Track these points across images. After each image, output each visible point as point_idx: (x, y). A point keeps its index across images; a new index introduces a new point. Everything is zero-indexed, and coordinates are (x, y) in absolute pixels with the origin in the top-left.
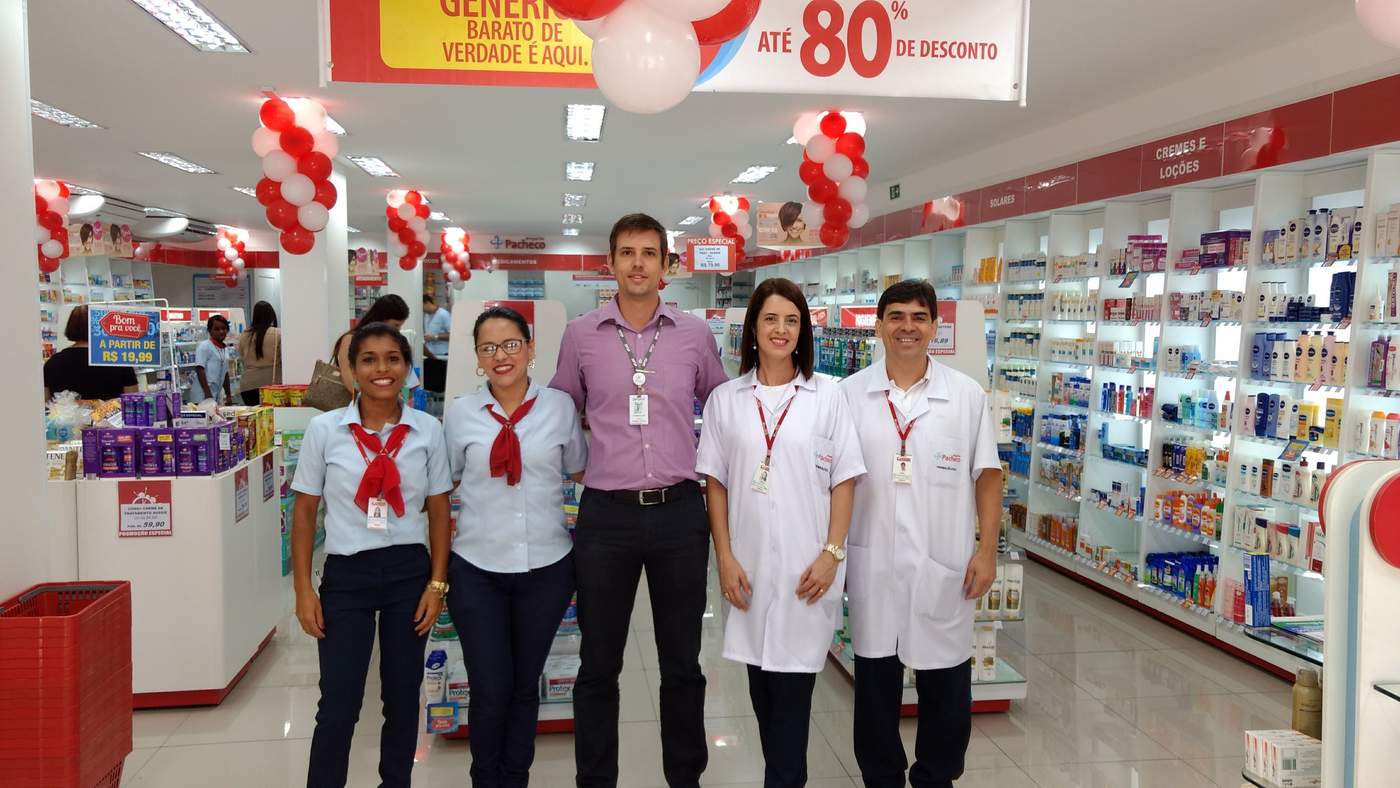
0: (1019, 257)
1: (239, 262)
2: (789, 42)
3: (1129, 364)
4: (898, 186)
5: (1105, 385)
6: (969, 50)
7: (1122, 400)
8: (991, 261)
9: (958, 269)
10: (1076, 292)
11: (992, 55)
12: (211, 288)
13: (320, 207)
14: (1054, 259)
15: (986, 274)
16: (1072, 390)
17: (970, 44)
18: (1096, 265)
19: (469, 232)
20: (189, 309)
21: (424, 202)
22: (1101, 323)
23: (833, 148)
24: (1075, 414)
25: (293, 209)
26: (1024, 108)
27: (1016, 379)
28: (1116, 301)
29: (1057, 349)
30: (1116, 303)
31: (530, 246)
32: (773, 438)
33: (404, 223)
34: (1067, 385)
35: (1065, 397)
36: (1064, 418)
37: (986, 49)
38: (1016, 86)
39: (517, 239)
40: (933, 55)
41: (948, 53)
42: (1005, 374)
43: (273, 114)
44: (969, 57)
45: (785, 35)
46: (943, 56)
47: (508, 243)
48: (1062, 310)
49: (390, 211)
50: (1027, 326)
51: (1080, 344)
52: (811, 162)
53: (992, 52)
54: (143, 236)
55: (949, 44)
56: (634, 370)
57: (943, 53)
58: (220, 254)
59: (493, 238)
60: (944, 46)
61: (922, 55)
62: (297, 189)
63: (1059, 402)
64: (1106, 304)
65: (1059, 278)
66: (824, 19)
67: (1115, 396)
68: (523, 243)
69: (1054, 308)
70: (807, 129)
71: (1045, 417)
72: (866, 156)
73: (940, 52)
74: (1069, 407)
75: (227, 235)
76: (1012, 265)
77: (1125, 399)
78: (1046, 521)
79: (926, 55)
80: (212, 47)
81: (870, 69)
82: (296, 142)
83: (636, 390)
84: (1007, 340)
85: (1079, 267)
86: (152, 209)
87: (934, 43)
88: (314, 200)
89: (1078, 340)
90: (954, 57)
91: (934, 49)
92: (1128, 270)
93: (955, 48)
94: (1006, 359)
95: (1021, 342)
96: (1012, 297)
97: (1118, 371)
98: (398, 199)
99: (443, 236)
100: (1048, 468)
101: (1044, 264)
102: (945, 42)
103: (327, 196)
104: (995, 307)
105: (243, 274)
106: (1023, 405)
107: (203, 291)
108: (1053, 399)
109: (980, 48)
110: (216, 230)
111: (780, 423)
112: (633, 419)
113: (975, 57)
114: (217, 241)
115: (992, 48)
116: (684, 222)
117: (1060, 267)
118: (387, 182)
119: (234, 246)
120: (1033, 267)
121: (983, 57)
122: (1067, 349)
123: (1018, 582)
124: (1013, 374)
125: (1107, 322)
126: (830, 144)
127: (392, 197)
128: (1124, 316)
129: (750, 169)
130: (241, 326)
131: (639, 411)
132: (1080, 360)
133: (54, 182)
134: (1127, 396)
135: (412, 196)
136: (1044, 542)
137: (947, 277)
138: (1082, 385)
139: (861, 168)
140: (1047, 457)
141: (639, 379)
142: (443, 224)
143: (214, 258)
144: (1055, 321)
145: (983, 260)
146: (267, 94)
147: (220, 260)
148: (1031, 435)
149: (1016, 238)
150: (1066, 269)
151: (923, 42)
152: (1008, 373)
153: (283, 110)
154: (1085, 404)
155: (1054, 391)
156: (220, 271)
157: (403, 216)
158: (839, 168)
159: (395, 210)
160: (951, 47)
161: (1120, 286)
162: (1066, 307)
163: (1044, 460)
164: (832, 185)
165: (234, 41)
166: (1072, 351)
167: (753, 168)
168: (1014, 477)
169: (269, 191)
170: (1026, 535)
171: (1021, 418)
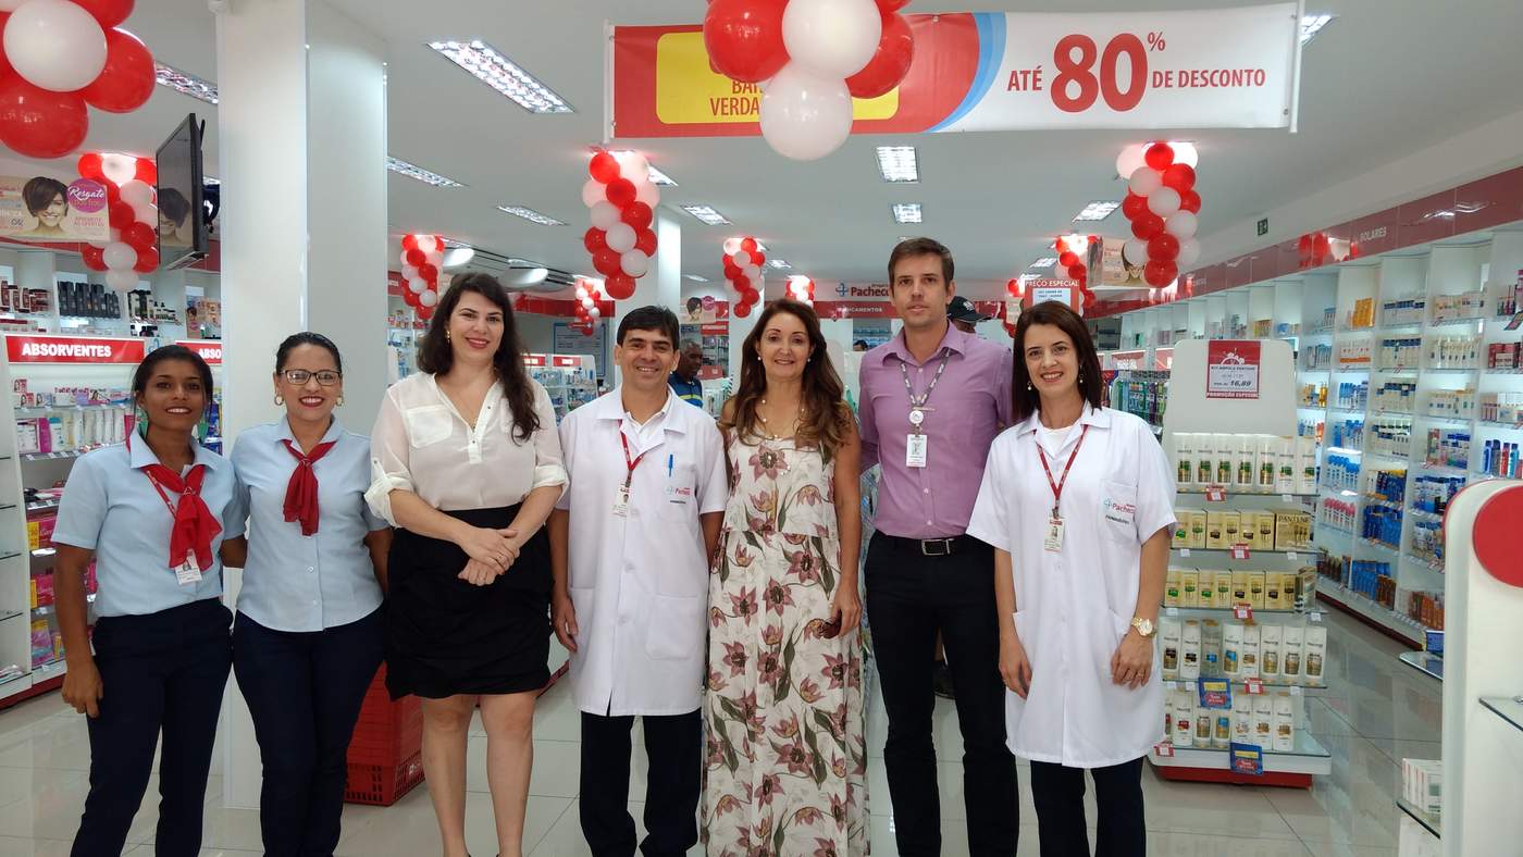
0: (1397, 297)
1: (595, 311)
2: (1040, 80)
3: (1515, 418)
4: (1266, 221)
5: (1488, 443)
6: (1234, 78)
7: (1507, 460)
8: (1367, 302)
9: (1331, 312)
10: (1462, 337)
11: (1259, 81)
12: (571, 337)
13: (641, 254)
14: (1434, 299)
15: (1360, 319)
16: (1450, 448)
17: (1234, 71)
18: (1482, 305)
19: (814, 281)
20: (544, 355)
21: (760, 248)
22: (1483, 371)
23: (1160, 181)
24: (1456, 477)
25: (617, 256)
26: (1293, 134)
27: (1389, 436)
28: (1504, 345)
29: (1436, 401)
30: (1503, 348)
31: (877, 293)
32: (1061, 486)
33: (740, 270)
34: (1444, 443)
35: (1442, 457)
36: (1441, 480)
37: (1253, 74)
38: (1286, 112)
39: (863, 287)
40: (1193, 85)
41: (1207, 82)
42: (1377, 431)
43: (601, 167)
44: (1233, 84)
45: (1035, 73)
46: (1205, 85)
47: (853, 290)
48: (1443, 358)
49: (727, 258)
50: (1406, 376)
51: (1461, 397)
52: (1135, 196)
53: (1258, 77)
54: (509, 286)
55: (1210, 73)
56: (912, 406)
57: (1204, 83)
58: (578, 303)
59: (838, 285)
60: (1205, 75)
61: (1180, 85)
62: (620, 238)
63: (1435, 462)
64: (1491, 350)
65: (1440, 321)
66: (1076, 55)
67: (1498, 455)
68: (870, 290)
69: (1433, 356)
70: (1132, 161)
71: (1419, 480)
72: (1196, 188)
73: (1200, 81)
74: (1447, 468)
75: (584, 285)
76: (1388, 306)
77: (1510, 459)
78: (1417, 597)
79: (1185, 85)
80: (543, 109)
81: (1122, 103)
82: (621, 192)
83: (914, 430)
84: (1381, 392)
85: (1462, 307)
86: (517, 261)
87: (1194, 72)
88: (635, 247)
89: (1460, 392)
90: (1216, 85)
91: (1194, 79)
92: (1517, 310)
93: (1217, 76)
94: (1379, 414)
95: (1396, 393)
96: (1387, 343)
97: (1501, 427)
98: (734, 246)
99: (789, 284)
100: (1421, 537)
101: (1421, 305)
102: (1206, 71)
103: (648, 243)
104: (1367, 354)
105: (598, 323)
106: (1397, 466)
107: (563, 339)
108: (1428, 459)
109: (1245, 75)
110: (573, 280)
111: (1068, 467)
112: (910, 460)
113: (1240, 85)
114: (575, 290)
115: (1260, 74)
116: (1038, 265)
117: (1441, 308)
118: (724, 230)
119: (590, 296)
120: (1411, 308)
121: (1249, 84)
122: (1446, 402)
123: (1321, 646)
124: (1385, 431)
125: (1492, 370)
126: (1156, 176)
127: (728, 244)
128: (1511, 363)
129: (1090, 206)
130: (591, 373)
131: (916, 452)
132: (1461, 414)
133: (432, 237)
134: (1512, 455)
135: (747, 244)
136: (1413, 622)
137: (1319, 323)
138: (1461, 443)
139: (1191, 202)
140: (1421, 525)
141: (917, 417)
142: (785, 273)
143: (572, 307)
144: (1435, 370)
145: (1358, 302)
146: (594, 149)
147: (577, 310)
148: (1403, 500)
149: (1396, 275)
150: (1448, 310)
151: (1181, 72)
152: (1381, 430)
153: (610, 163)
154: (1463, 465)
155: (1431, 450)
156: (577, 320)
157: (738, 263)
158: (1165, 202)
159: (731, 257)
160: (1213, 74)
161: (1506, 329)
162: (1447, 353)
163: (1418, 529)
164: (1158, 220)
165: (559, 103)
166: (1452, 403)
167: (1094, 205)
168: (1383, 548)
169: (595, 240)
170: (1394, 614)
171: (1393, 480)
